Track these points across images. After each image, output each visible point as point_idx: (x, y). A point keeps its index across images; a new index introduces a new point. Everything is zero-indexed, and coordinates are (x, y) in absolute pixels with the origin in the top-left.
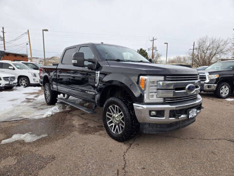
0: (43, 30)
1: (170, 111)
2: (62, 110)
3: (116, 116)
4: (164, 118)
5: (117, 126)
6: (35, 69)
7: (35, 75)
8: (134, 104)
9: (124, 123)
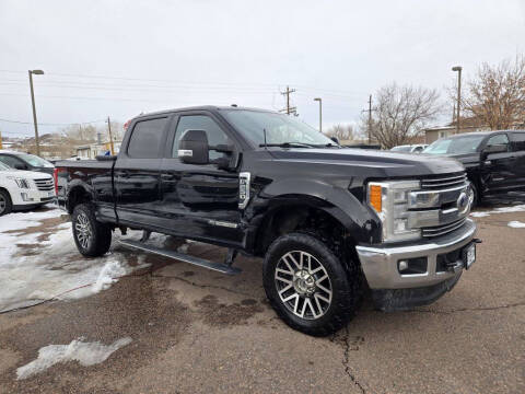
0: (31, 73)
1: (439, 256)
2: (131, 269)
3: (306, 277)
4: (427, 274)
5: (307, 301)
6: (19, 168)
7: (24, 184)
8: (357, 247)
9: (330, 293)
